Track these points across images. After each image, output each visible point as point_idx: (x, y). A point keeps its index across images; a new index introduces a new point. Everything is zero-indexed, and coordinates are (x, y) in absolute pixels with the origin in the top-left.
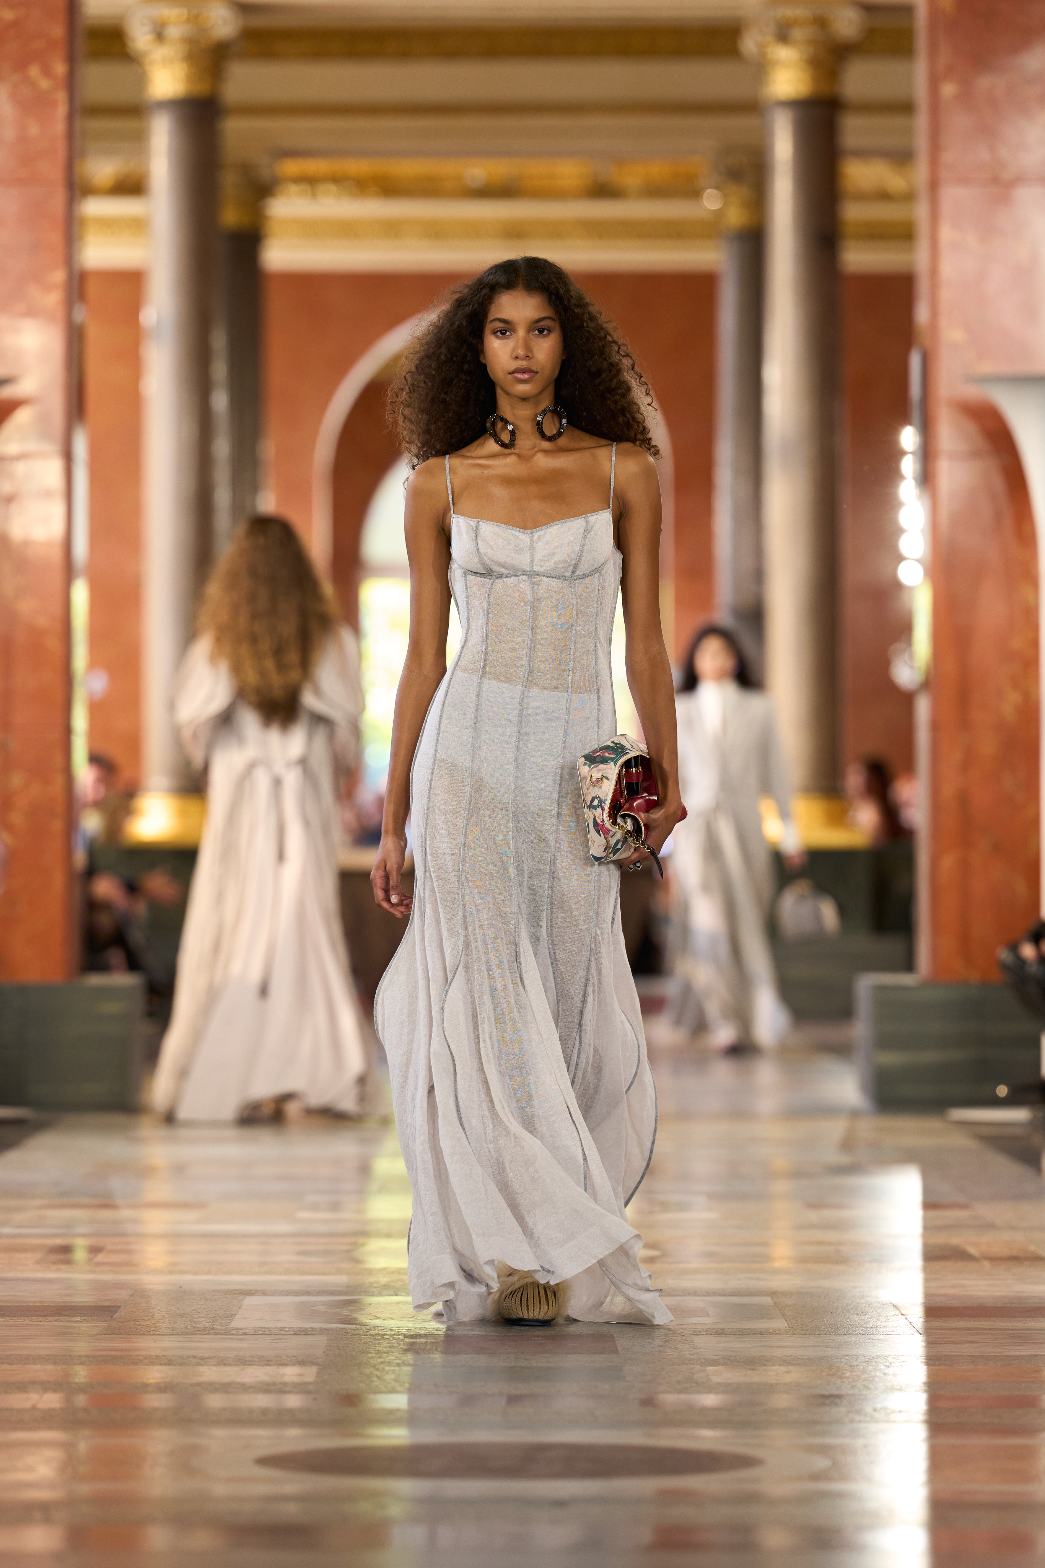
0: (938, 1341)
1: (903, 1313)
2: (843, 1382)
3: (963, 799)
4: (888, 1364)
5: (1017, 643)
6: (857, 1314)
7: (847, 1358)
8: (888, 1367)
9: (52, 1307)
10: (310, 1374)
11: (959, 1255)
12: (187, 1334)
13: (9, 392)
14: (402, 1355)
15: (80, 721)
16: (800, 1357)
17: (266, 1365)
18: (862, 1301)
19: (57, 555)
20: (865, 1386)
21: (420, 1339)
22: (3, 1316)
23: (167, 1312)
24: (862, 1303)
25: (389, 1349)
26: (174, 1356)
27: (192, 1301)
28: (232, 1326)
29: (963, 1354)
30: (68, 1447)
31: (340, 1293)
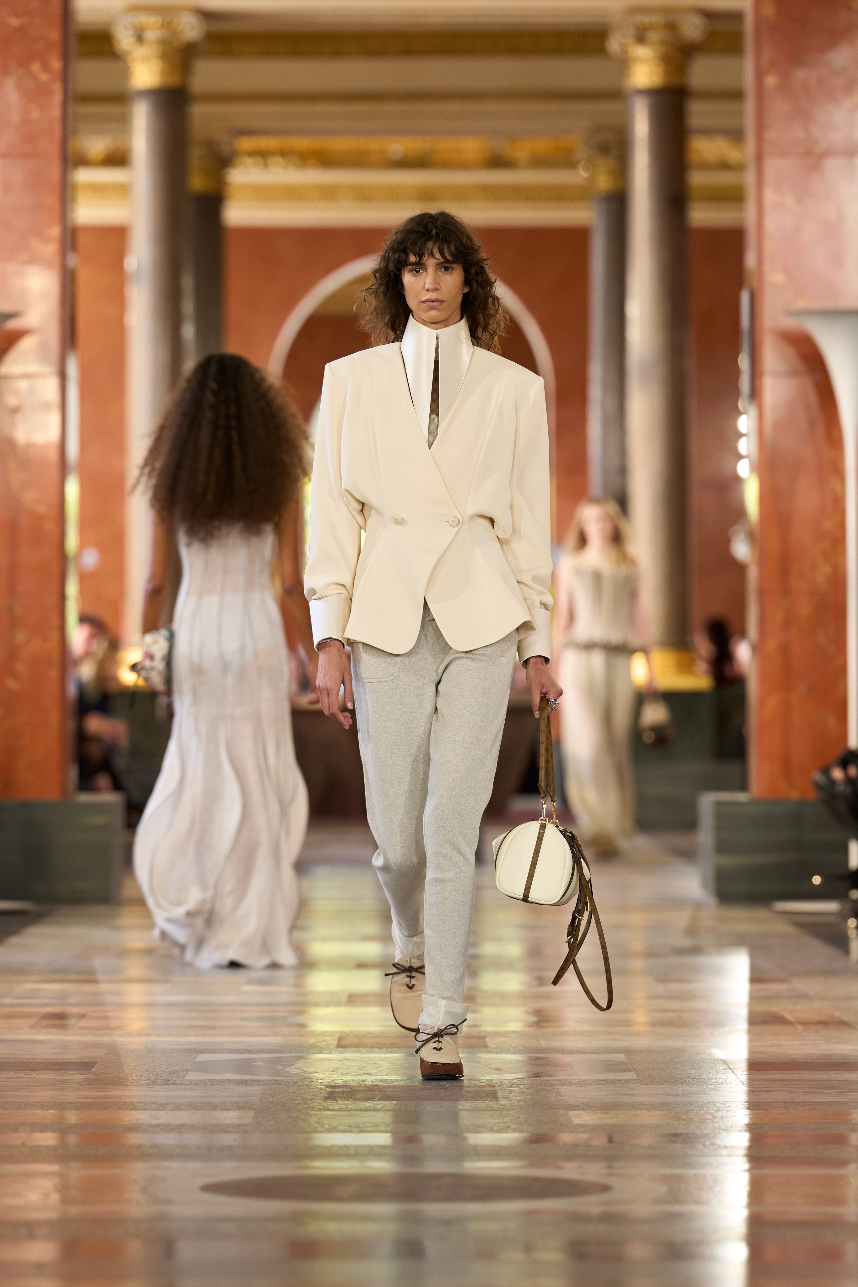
0: (757, 1090)
1: (730, 1067)
2: (679, 1124)
3: (785, 650)
4: (716, 1109)
5: (827, 525)
6: (693, 1068)
7: (683, 1104)
8: (717, 1111)
9: (41, 1062)
10: (248, 1117)
11: (777, 1020)
12: (150, 1085)
13: (12, 324)
14: (323, 1102)
15: (72, 589)
16: (645, 1103)
17: (213, 1110)
18: (698, 1057)
19: (53, 455)
20: (697, 1127)
21: (338, 1089)
22: (2, 1070)
23: (134, 1067)
24: (698, 1059)
25: (313, 1097)
26: (138, 1102)
27: (155, 1058)
28: (186, 1078)
29: (778, 1101)
30: (62, 1176)
31: (275, 1052)
